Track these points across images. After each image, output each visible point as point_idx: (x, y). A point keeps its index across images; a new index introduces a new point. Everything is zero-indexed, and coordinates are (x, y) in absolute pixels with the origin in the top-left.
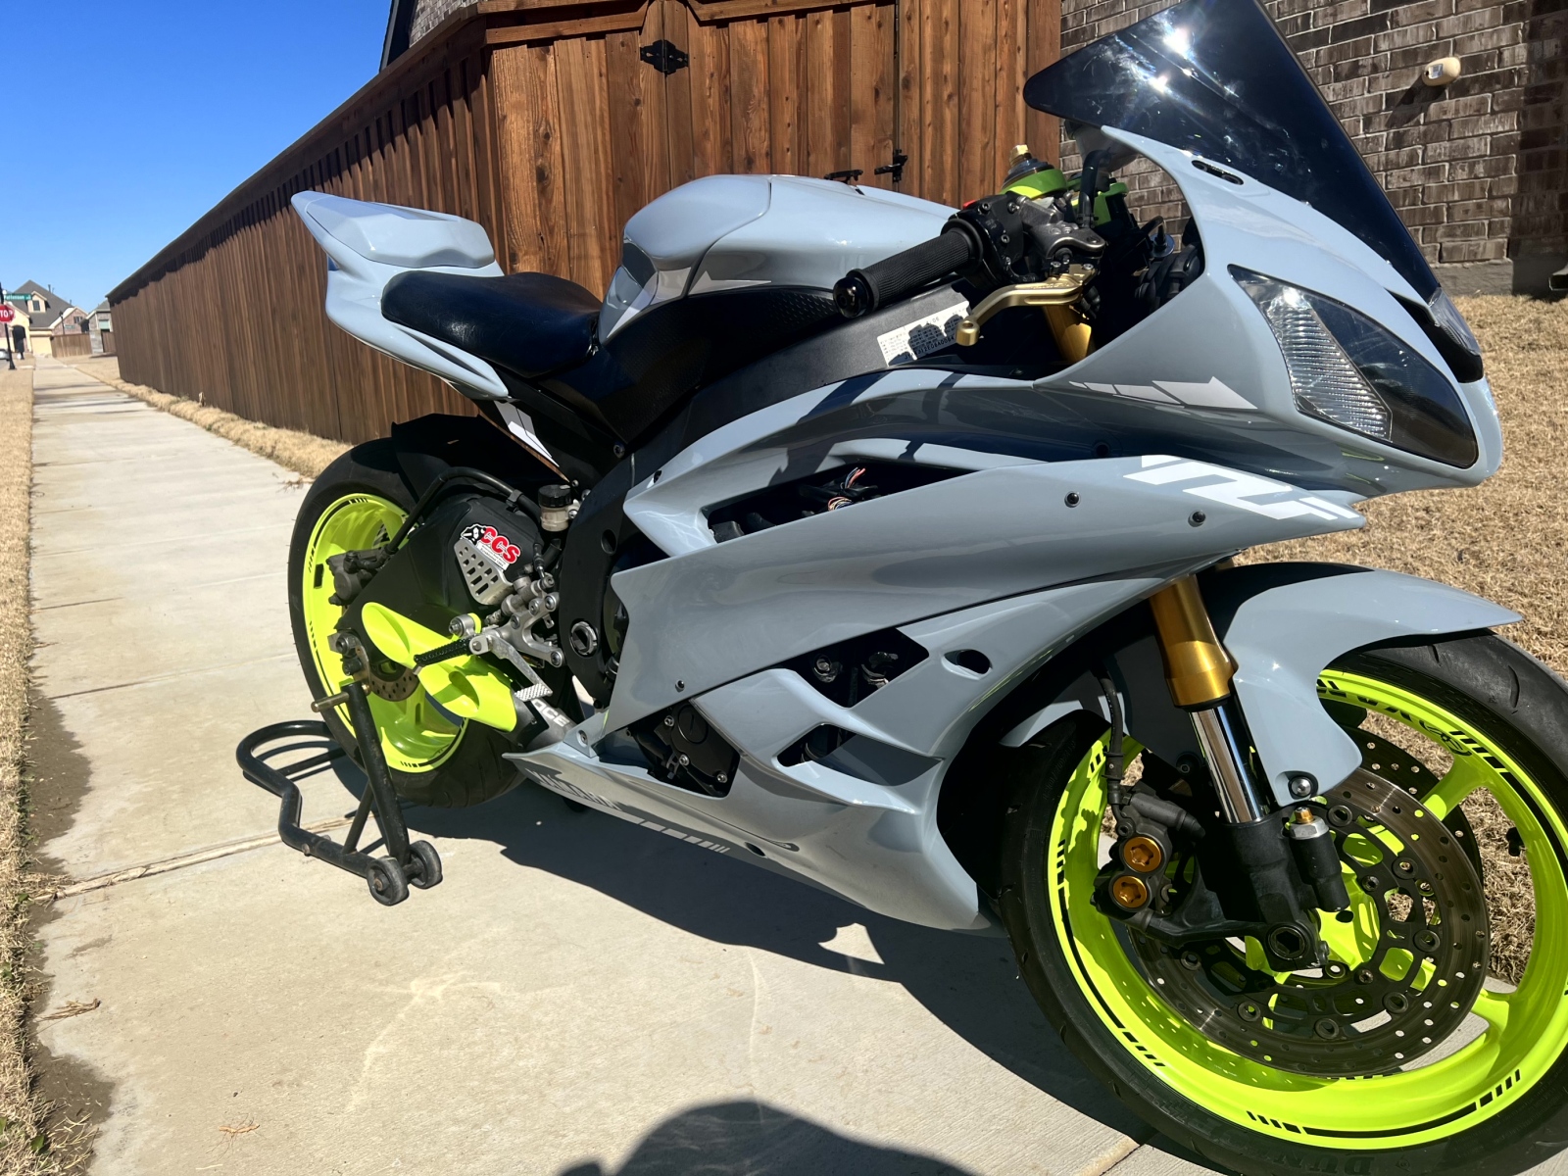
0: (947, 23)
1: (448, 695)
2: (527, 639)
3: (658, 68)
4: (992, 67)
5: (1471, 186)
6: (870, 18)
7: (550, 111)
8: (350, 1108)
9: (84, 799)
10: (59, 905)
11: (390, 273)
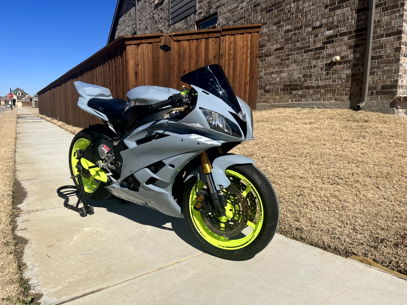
0: (232, 42)
1: (95, 175)
2: (109, 165)
3: (164, 50)
4: (242, 52)
5: (342, 85)
6: (213, 41)
7: (139, 59)
8: (70, 244)
9: (25, 198)
10: (19, 215)
11: (89, 98)
